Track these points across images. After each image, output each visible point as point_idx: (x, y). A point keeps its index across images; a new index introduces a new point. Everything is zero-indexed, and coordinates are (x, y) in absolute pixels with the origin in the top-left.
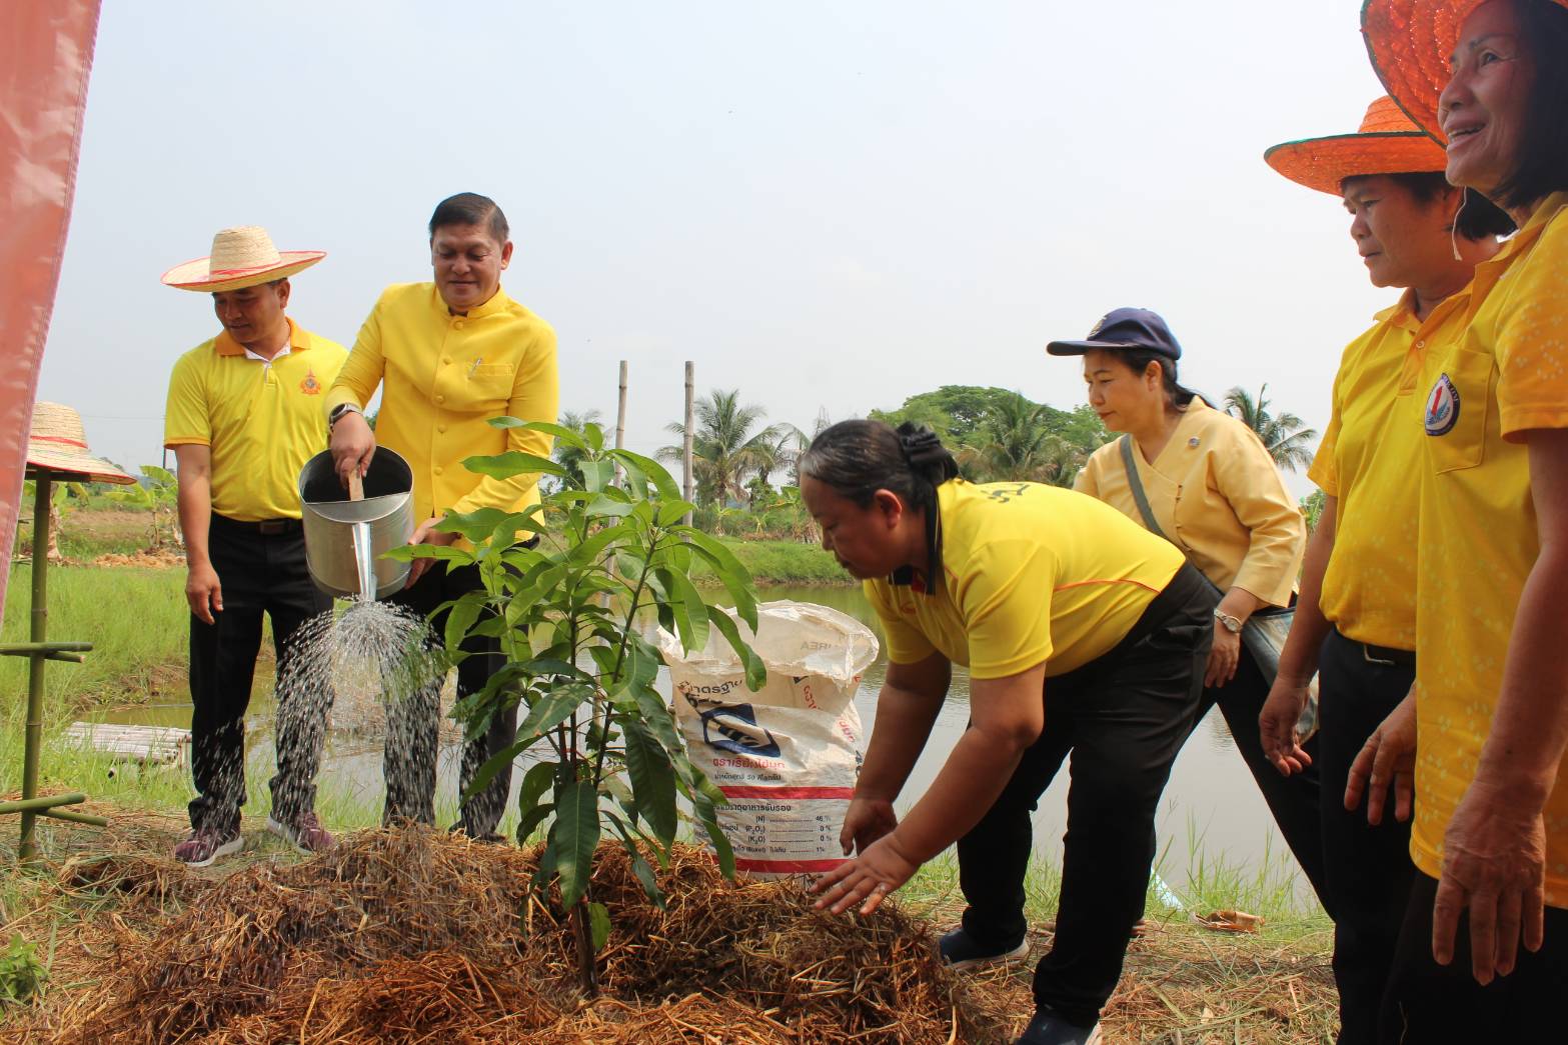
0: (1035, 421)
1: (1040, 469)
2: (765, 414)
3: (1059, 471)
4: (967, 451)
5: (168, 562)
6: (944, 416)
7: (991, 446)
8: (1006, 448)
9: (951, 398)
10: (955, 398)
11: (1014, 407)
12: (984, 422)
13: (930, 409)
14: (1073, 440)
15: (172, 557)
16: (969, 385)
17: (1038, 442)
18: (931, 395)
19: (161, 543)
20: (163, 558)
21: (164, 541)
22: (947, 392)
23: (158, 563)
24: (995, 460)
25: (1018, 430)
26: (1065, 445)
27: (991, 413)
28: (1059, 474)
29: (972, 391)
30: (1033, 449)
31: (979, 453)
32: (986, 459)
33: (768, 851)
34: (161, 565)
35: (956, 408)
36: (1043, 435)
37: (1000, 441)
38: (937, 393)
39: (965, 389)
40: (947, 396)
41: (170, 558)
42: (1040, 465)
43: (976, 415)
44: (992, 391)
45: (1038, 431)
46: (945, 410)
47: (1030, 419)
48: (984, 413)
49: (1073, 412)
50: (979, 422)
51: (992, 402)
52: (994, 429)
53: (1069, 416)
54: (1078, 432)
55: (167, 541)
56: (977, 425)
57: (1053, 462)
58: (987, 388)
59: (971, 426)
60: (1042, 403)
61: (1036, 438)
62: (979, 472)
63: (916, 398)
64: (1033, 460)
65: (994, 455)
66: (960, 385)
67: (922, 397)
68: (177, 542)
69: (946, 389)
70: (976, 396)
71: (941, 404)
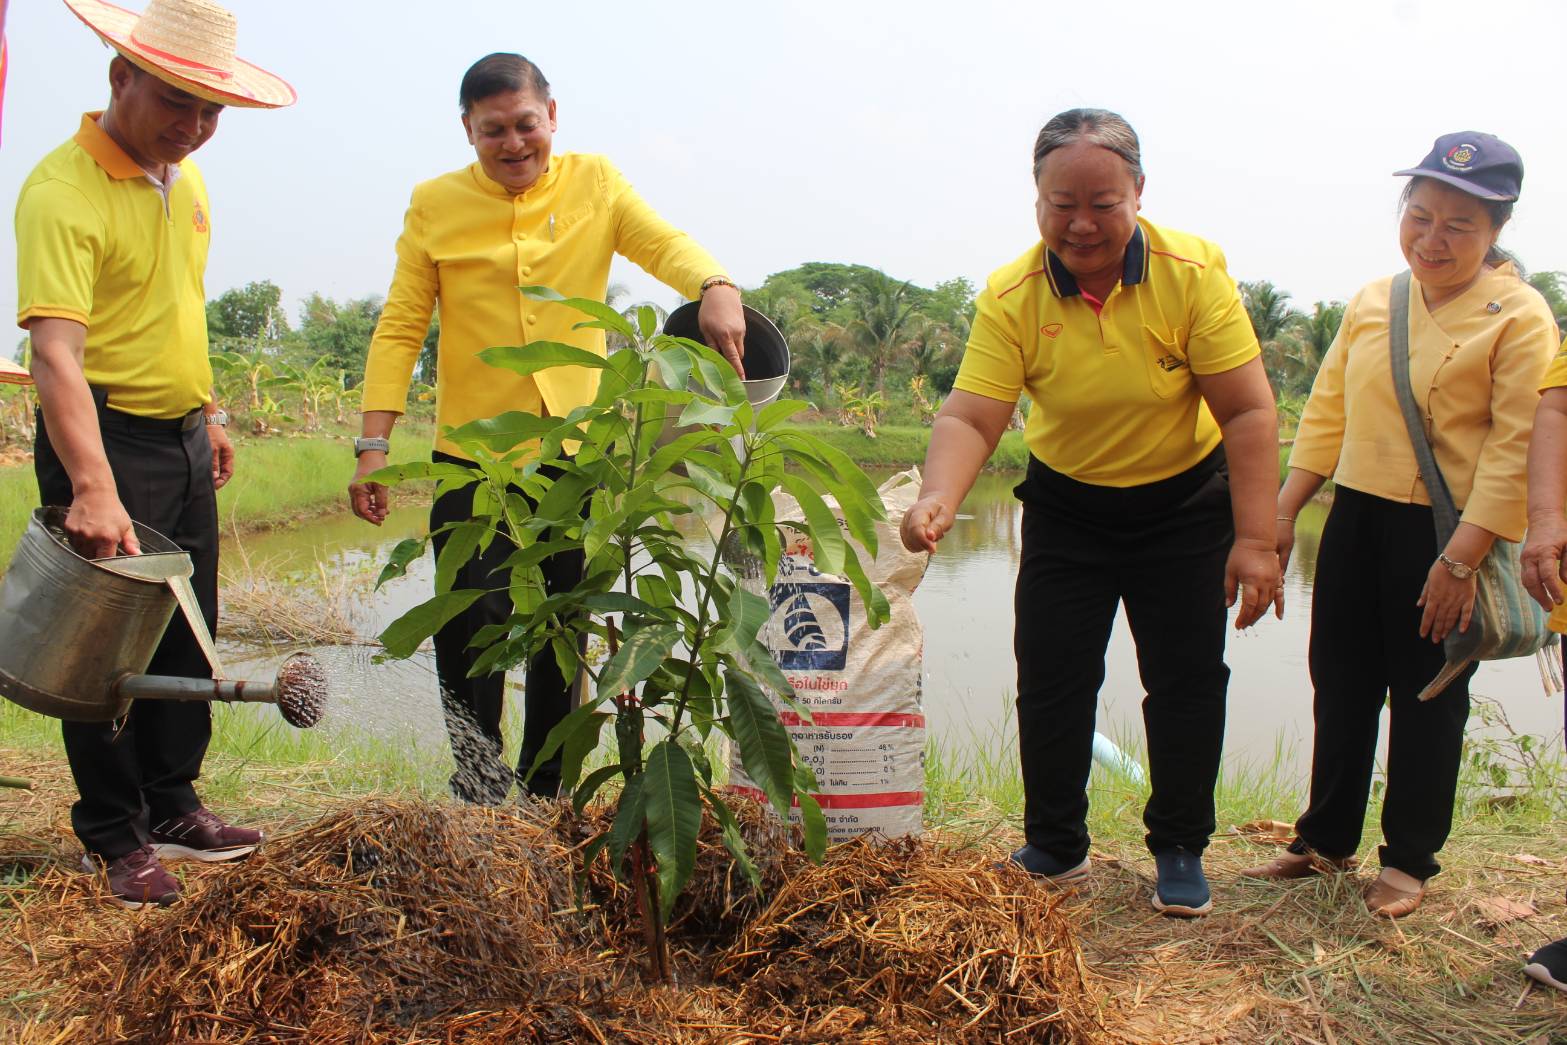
0: (899, 298)
1: (905, 346)
2: (628, 293)
3: (923, 348)
4: (833, 329)
5: (18, 459)
6: (807, 294)
7: (856, 323)
8: (870, 325)
9: (813, 275)
10: (817, 275)
11: (877, 285)
12: (847, 300)
13: (794, 286)
14: (933, 316)
15: (20, 453)
16: (831, 262)
17: (902, 320)
18: (792, 273)
19: (8, 439)
20: (12, 455)
21: (11, 436)
22: (809, 268)
23: (7, 460)
24: (859, 337)
25: (881, 309)
26: (928, 323)
27: (855, 290)
28: (923, 351)
29: (834, 268)
30: (898, 326)
31: (843, 330)
32: (850, 335)
33: (828, 784)
34: (10, 462)
35: (815, 285)
36: (906, 314)
37: (864, 319)
38: (798, 270)
39: (826, 266)
40: (809, 273)
41: (18, 455)
42: (905, 342)
43: (837, 292)
44: (854, 268)
45: (902, 308)
46: (807, 288)
47: (893, 297)
48: (847, 291)
49: (934, 289)
50: (841, 298)
51: (854, 279)
52: (858, 306)
53: (930, 293)
54: (939, 310)
55: (13, 436)
56: (839, 302)
57: (917, 340)
58: (849, 264)
59: (833, 303)
60: (905, 281)
61: (900, 315)
62: (843, 350)
63: (777, 276)
64: (898, 337)
65: (858, 332)
66: (822, 261)
67: (784, 274)
68: (25, 436)
69: (808, 265)
70: (839, 273)
71: (803, 281)
